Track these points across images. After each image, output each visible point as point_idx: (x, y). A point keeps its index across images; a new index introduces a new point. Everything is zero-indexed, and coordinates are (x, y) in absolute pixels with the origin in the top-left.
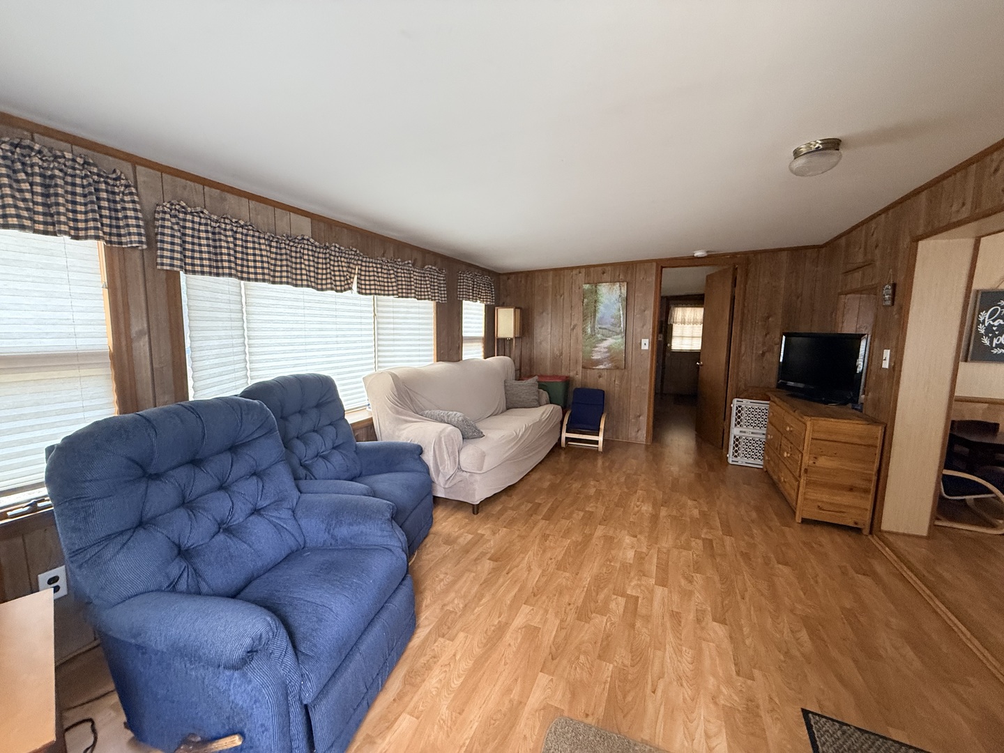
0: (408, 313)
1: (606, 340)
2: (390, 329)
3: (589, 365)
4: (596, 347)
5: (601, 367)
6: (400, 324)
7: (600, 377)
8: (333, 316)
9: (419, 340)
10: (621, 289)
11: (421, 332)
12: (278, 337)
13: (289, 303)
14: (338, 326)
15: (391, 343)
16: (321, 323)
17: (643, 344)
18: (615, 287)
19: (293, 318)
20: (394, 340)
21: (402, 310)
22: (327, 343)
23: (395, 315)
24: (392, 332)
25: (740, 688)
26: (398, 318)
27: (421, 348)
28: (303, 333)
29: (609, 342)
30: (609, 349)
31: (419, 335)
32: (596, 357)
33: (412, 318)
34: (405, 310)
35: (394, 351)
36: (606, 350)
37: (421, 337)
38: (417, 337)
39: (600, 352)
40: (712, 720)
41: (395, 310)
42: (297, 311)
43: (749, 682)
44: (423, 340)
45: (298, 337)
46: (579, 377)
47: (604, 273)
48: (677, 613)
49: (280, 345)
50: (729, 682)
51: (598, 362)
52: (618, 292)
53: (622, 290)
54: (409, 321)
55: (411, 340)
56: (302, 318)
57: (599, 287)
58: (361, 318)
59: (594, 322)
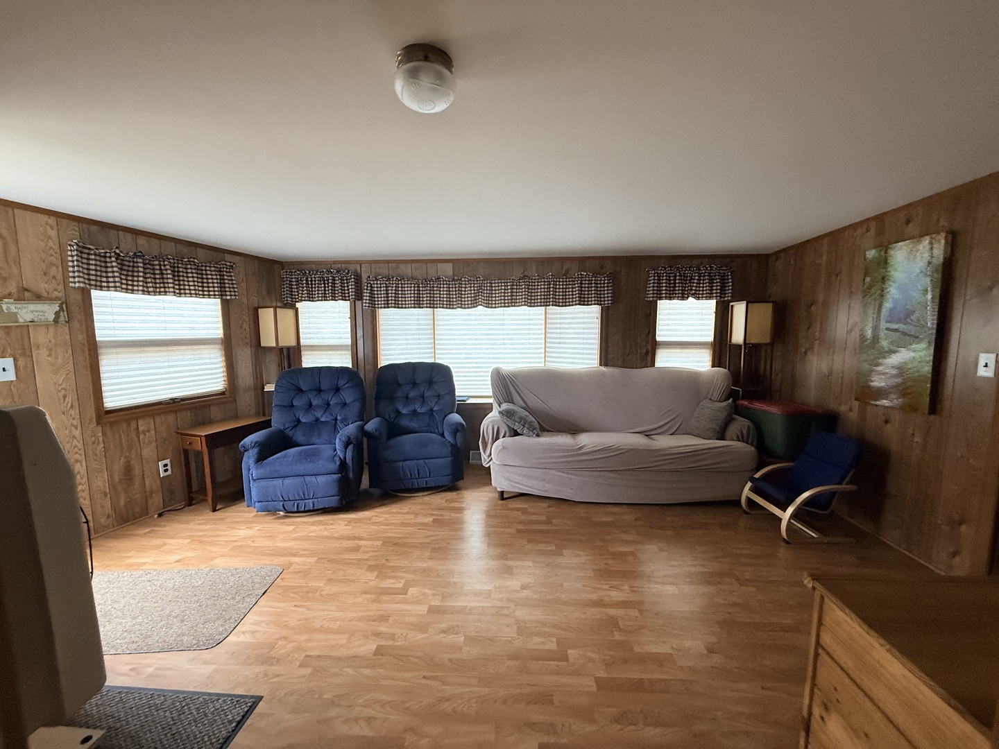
0: (574, 318)
1: (895, 352)
2: (557, 333)
3: (866, 394)
4: (878, 365)
5: (885, 402)
6: (566, 328)
7: (887, 422)
8: (500, 325)
9: (583, 343)
10: (932, 248)
11: (585, 336)
12: (455, 340)
13: (464, 317)
14: (505, 332)
15: (558, 345)
16: (489, 329)
17: (982, 363)
18: (921, 247)
19: (466, 327)
20: (560, 343)
21: (568, 316)
22: (494, 344)
23: (562, 321)
24: (558, 336)
25: (292, 655)
26: (564, 323)
27: (585, 351)
28: (474, 337)
29: (902, 356)
30: (901, 369)
31: (583, 339)
32: (878, 382)
33: (577, 323)
34: (571, 316)
35: (559, 353)
36: (894, 372)
37: (585, 341)
38: (581, 341)
39: (884, 374)
40: (265, 636)
41: (562, 316)
42: (470, 322)
43: (298, 663)
44: (587, 344)
45: (470, 339)
46: (854, 415)
47: (908, 222)
48: (388, 619)
49: (457, 344)
50: (298, 649)
51: (880, 393)
52: (926, 255)
53: (936, 251)
54: (574, 326)
55: (575, 343)
56: (474, 327)
57: (891, 252)
58: (530, 324)
59: (878, 318)
